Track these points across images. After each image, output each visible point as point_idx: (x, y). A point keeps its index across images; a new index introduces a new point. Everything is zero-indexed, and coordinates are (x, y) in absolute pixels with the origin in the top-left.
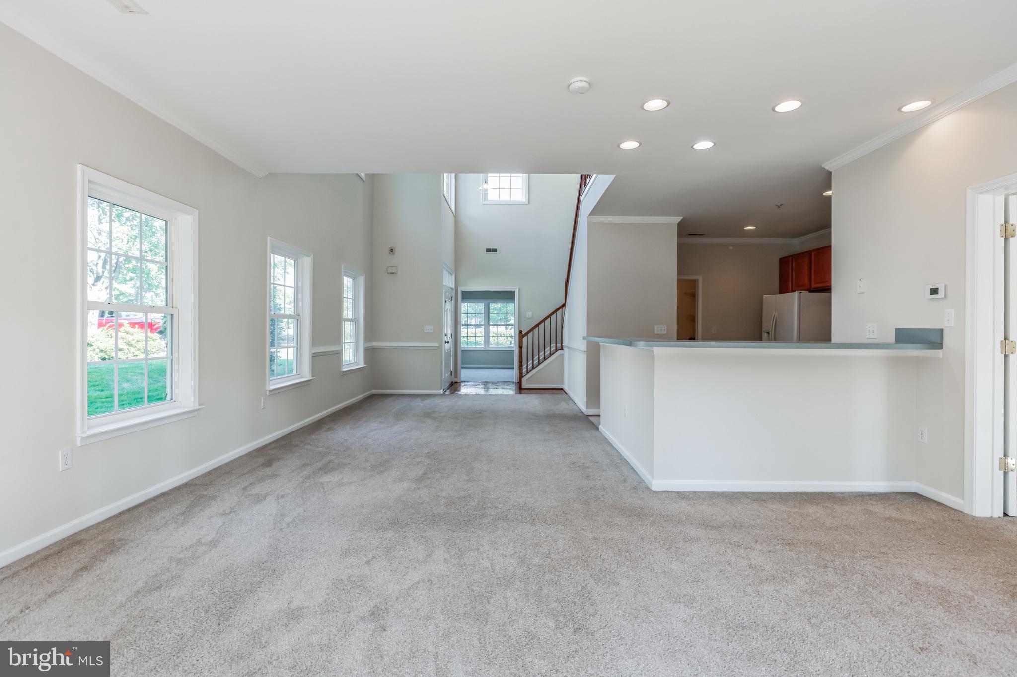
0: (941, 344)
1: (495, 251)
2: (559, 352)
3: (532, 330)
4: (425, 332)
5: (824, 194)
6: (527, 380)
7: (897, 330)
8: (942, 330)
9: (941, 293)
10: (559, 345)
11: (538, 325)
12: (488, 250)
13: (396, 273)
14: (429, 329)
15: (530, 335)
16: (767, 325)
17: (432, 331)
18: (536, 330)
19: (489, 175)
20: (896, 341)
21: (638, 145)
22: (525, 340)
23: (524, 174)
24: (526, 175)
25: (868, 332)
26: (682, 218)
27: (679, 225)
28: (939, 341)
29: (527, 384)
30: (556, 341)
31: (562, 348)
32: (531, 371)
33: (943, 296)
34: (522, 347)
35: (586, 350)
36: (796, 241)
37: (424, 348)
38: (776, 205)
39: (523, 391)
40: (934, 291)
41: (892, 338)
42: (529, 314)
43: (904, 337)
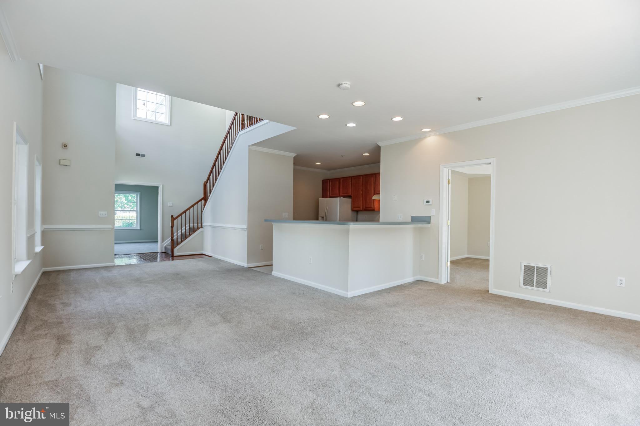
0: (430, 222)
1: (143, 156)
2: (201, 230)
3: (181, 215)
4: (99, 216)
5: (364, 154)
6: (177, 250)
7: (412, 216)
8: (430, 217)
9: (430, 203)
10: (200, 225)
11: (185, 212)
12: (138, 155)
13: (69, 166)
14: (102, 213)
15: (179, 218)
16: (321, 213)
17: (106, 216)
18: (184, 215)
19: (138, 89)
20: (412, 221)
21: (328, 117)
22: (175, 221)
23: (167, 95)
24: (168, 97)
25: (398, 217)
26: (296, 154)
27: (294, 158)
28: (430, 221)
29: (177, 252)
30: (198, 222)
31: (202, 227)
32: (180, 243)
33: (431, 204)
34: (173, 227)
35: (247, 228)
36: (329, 172)
37: (100, 230)
38: (342, 156)
39: (175, 258)
40: (428, 202)
41: (409, 220)
42: (170, 204)
43: (415, 220)
